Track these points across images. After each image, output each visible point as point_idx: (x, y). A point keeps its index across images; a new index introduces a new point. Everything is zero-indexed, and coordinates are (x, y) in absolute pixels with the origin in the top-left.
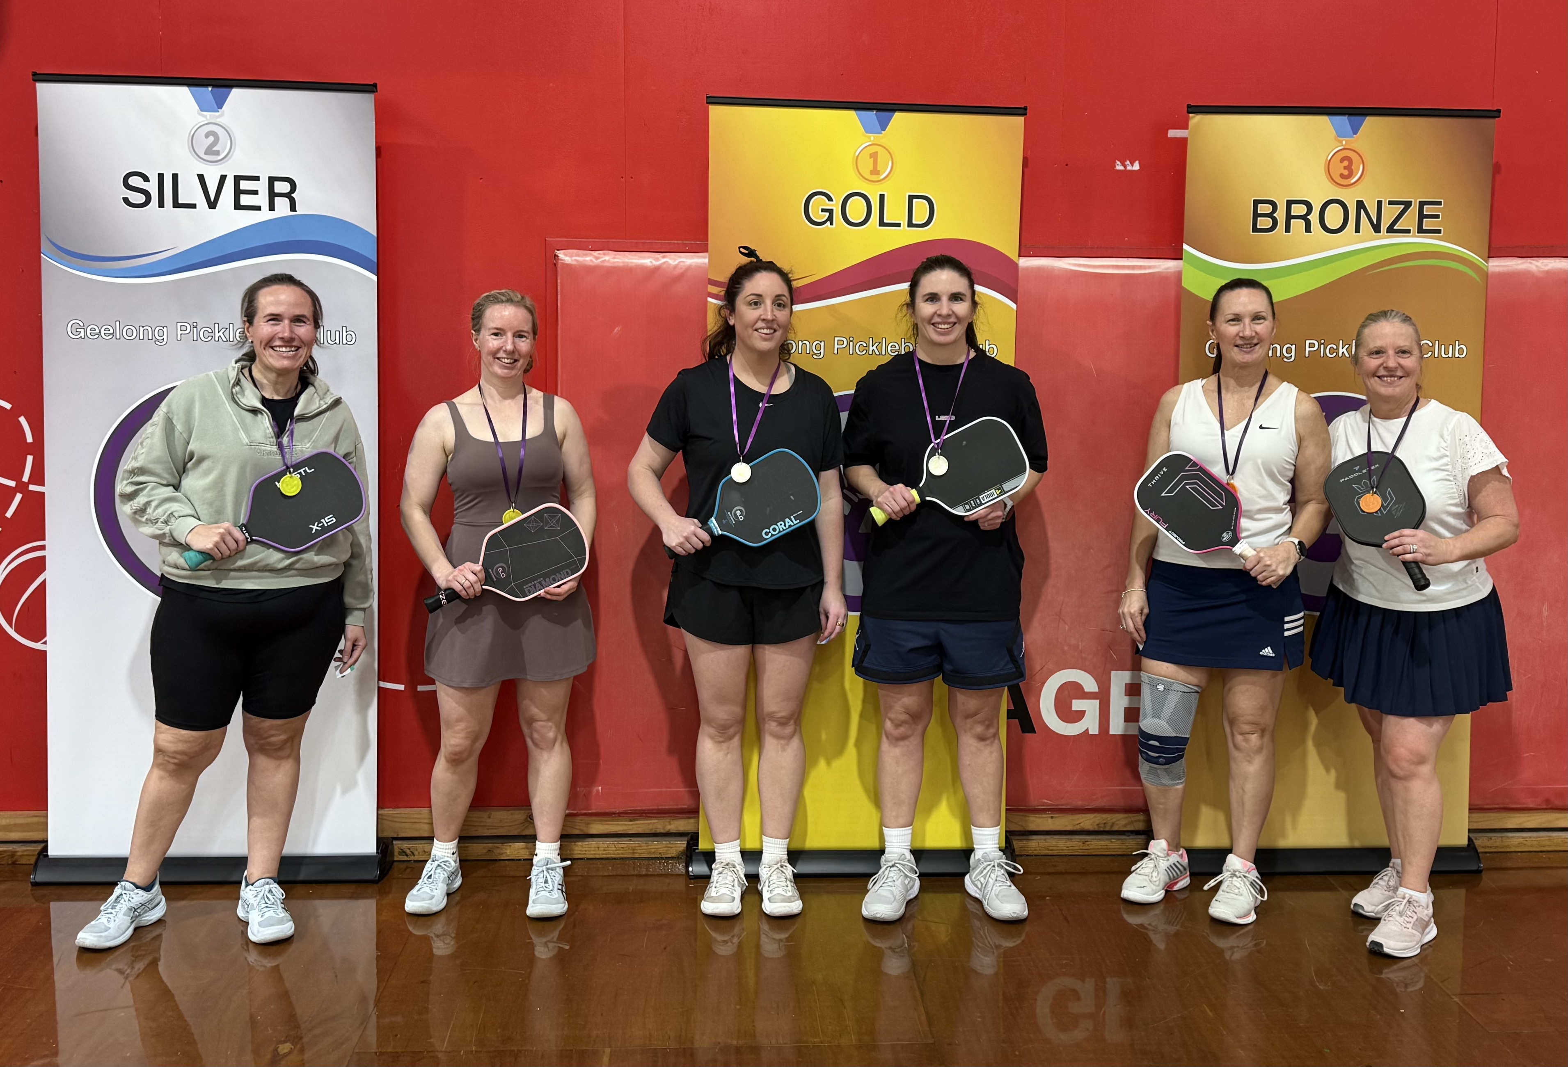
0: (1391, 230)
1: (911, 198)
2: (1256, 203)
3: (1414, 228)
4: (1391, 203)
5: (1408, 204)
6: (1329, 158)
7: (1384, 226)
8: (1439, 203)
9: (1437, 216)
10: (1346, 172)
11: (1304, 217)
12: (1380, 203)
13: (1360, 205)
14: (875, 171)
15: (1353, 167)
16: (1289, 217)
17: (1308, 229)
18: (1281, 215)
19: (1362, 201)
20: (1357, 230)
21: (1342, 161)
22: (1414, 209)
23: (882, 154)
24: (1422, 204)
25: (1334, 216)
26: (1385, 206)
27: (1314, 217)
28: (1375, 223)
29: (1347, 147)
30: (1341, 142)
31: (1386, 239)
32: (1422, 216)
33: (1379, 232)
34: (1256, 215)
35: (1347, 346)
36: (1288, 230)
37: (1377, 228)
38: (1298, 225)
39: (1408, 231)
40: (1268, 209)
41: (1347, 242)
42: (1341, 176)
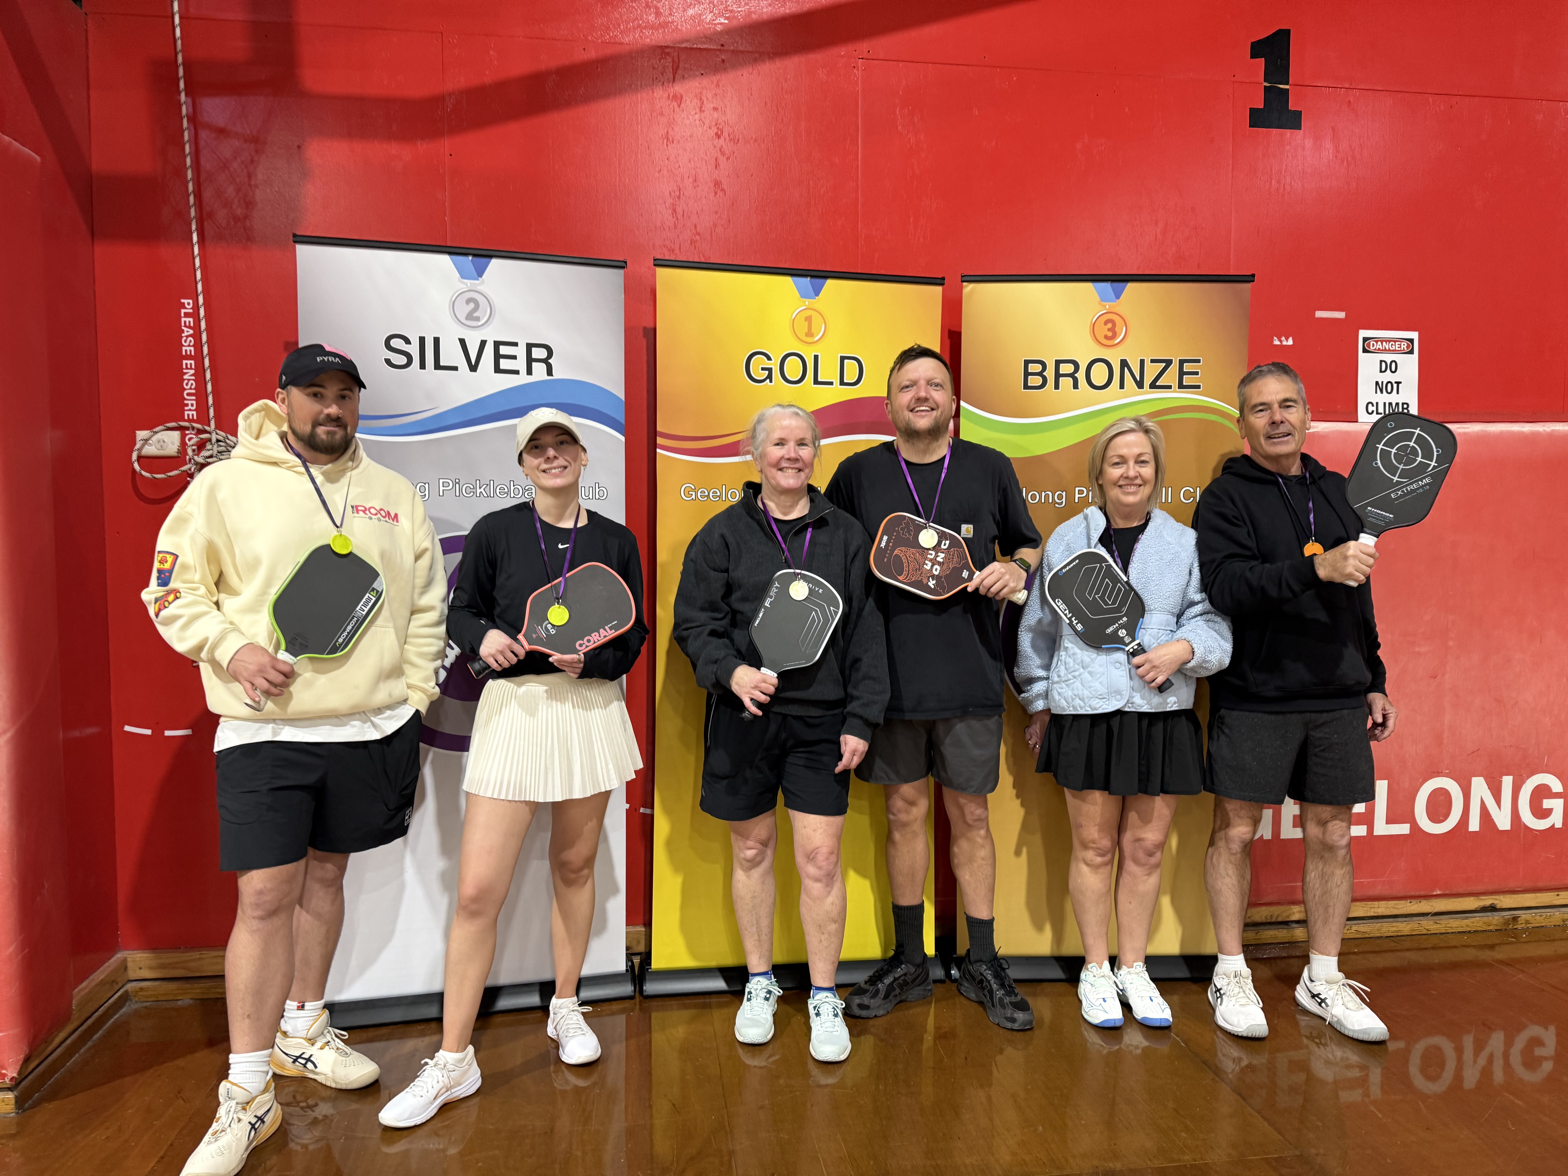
0: (1153, 386)
2: (1027, 363)
3: (1174, 384)
4: (1154, 361)
5: (1170, 363)
6: (1094, 321)
7: (1147, 382)
8: (1200, 361)
9: (1198, 373)
10: (1110, 334)
11: (1072, 375)
12: (1143, 362)
13: (1124, 364)
15: (1116, 329)
16: (1058, 375)
17: (1075, 385)
18: (1050, 373)
19: (1126, 360)
20: (1122, 386)
21: (1106, 323)
22: (1175, 367)
24: (1183, 363)
25: (1099, 374)
26: (1148, 364)
27: (1081, 375)
28: (1138, 379)
29: (1111, 310)
30: (1105, 306)
31: (1146, 394)
32: (1182, 373)
33: (1142, 388)
34: (1027, 374)
36: (1057, 386)
37: (1140, 384)
38: (1065, 381)
39: (1169, 387)
40: (1038, 368)
41: (1111, 398)
42: (1108, 338)
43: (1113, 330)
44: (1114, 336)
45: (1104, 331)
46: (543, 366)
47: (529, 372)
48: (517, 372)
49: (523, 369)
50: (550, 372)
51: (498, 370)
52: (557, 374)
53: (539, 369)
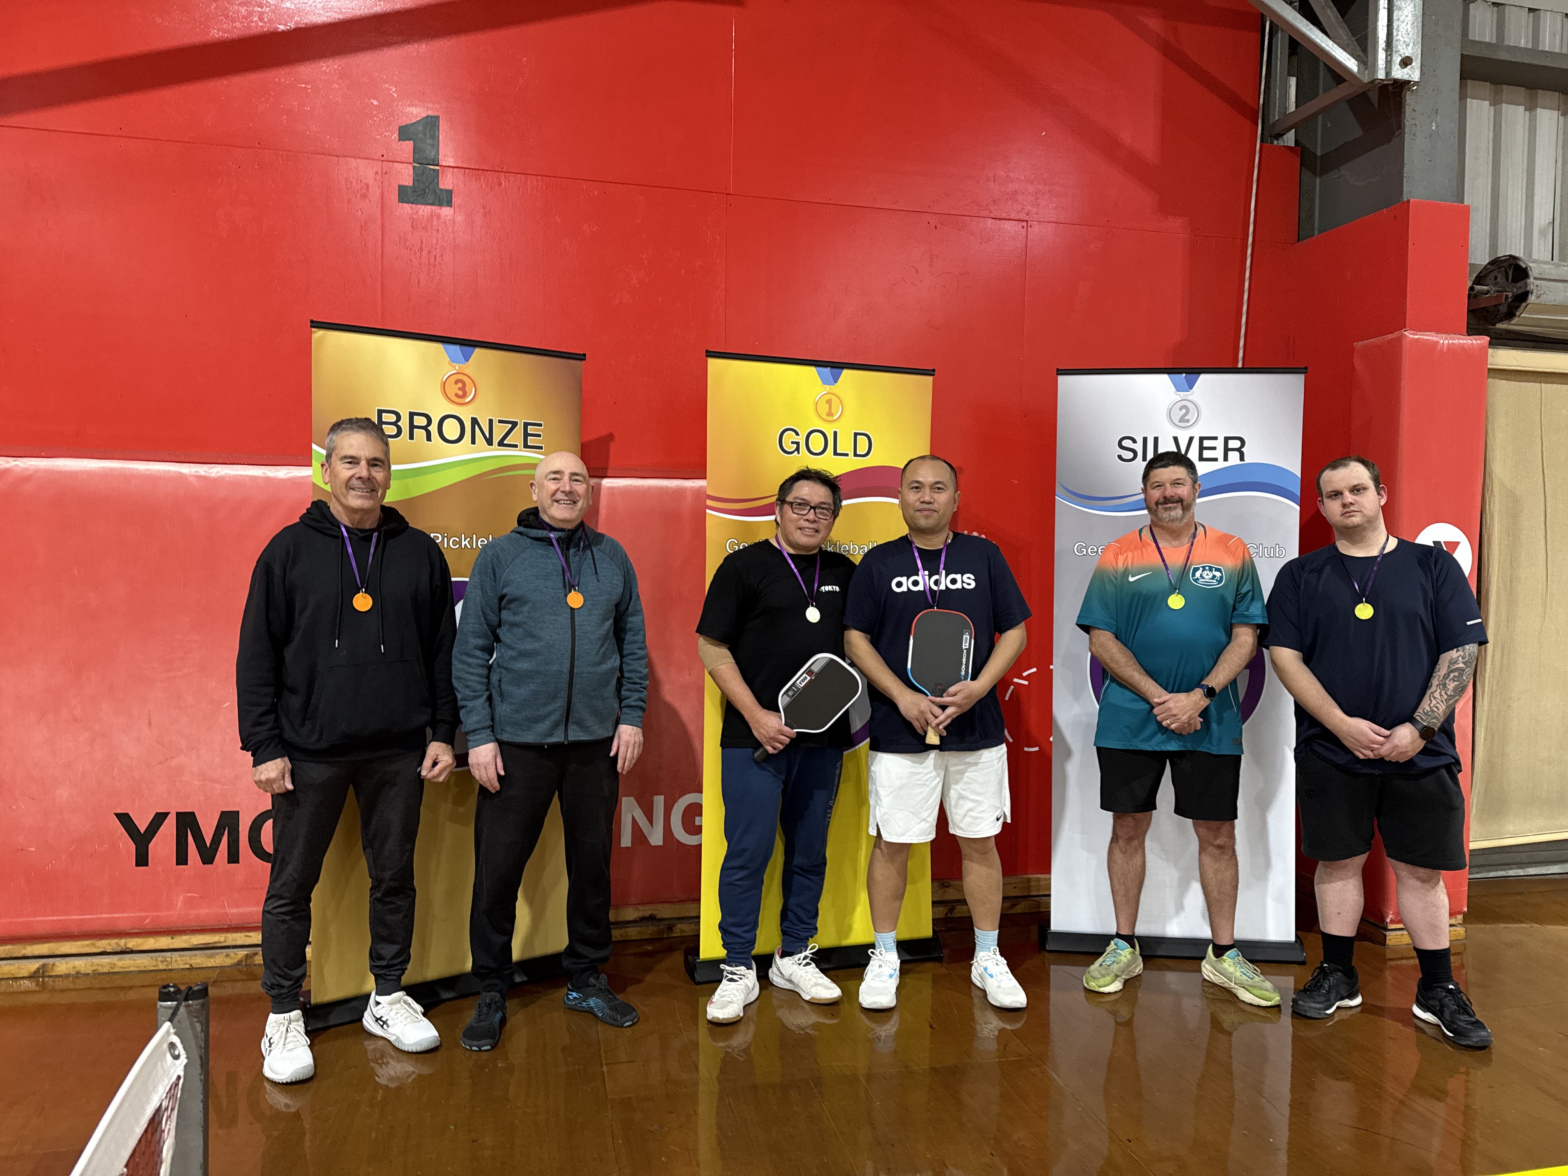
0: (501, 444)
2: (381, 412)
3: (521, 444)
4: (500, 421)
5: (514, 424)
6: (444, 380)
7: (496, 439)
8: (540, 425)
9: (539, 436)
10: (460, 393)
11: (425, 428)
12: (491, 421)
13: (474, 421)
15: (466, 389)
16: (412, 427)
17: (429, 438)
18: (404, 423)
19: (476, 418)
20: (473, 442)
21: (456, 382)
22: (520, 429)
24: (526, 425)
25: (451, 429)
26: (495, 424)
27: (433, 428)
28: (488, 437)
29: (461, 371)
31: (496, 451)
32: (526, 435)
33: (491, 444)
35: (469, 539)
36: (411, 437)
37: (490, 442)
38: (420, 434)
39: (516, 446)
41: (464, 452)
42: (457, 395)
43: (463, 389)
44: (465, 395)
45: (453, 389)
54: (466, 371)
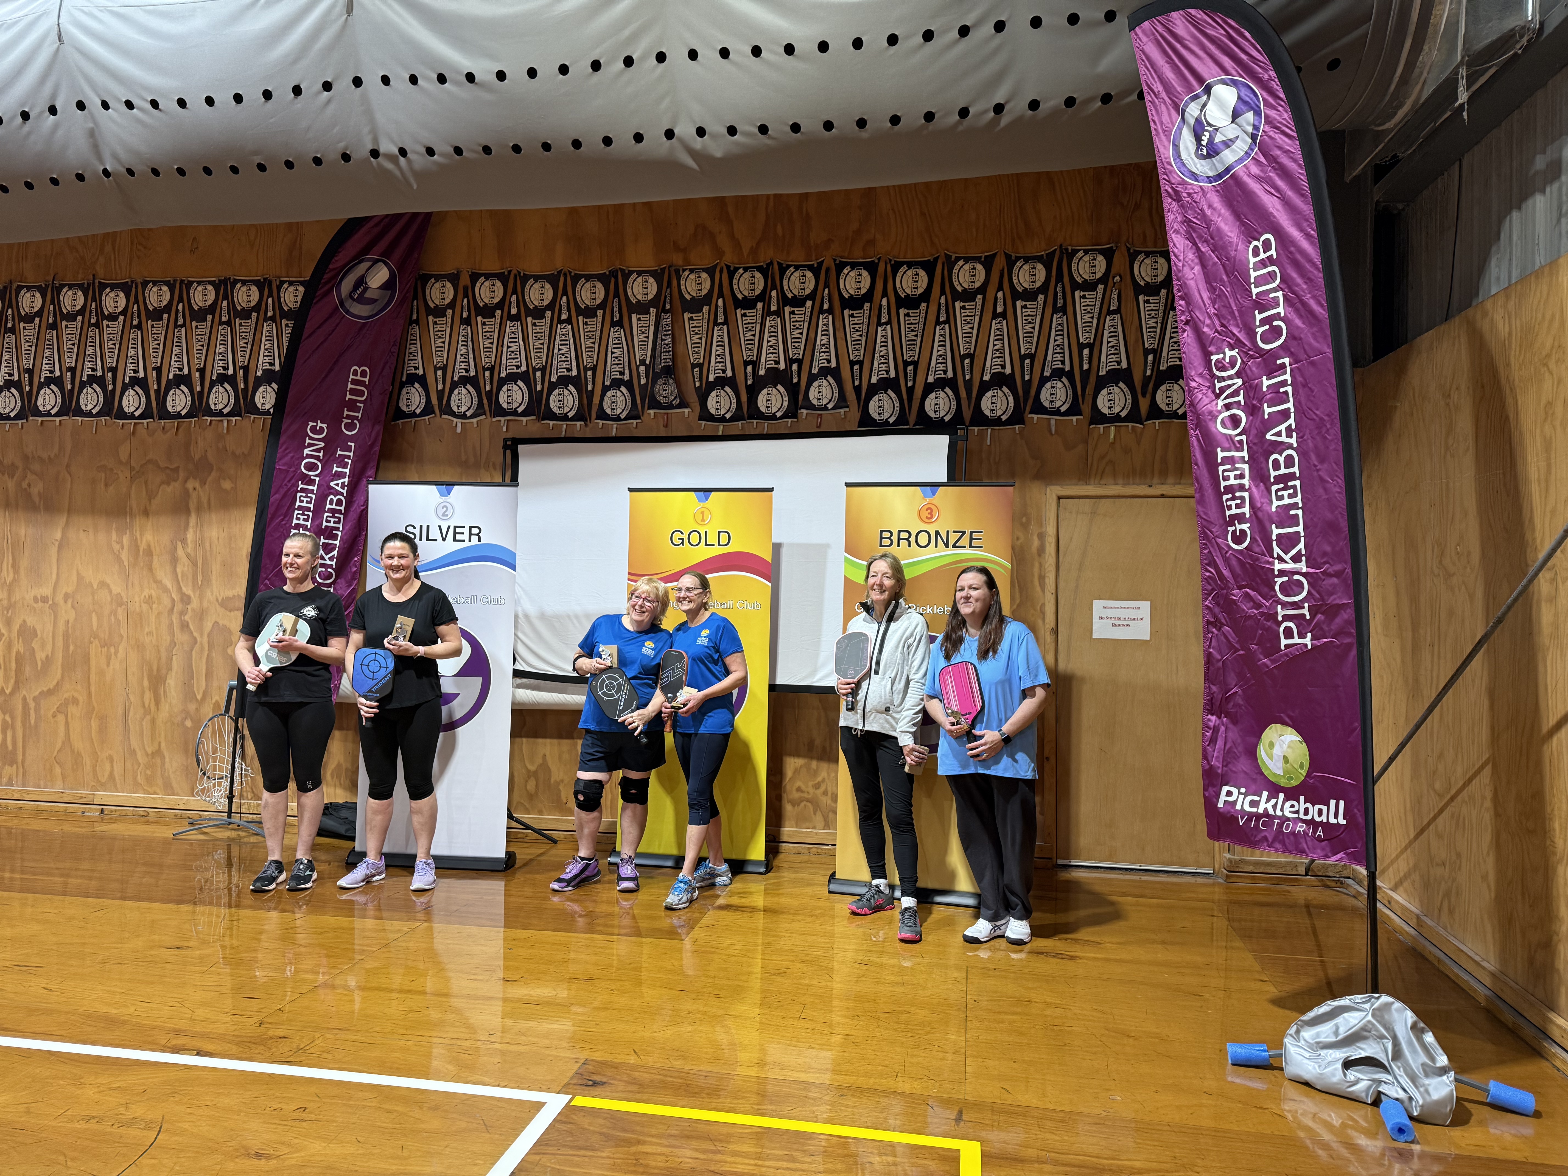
0: (954, 546)
1: (720, 532)
2: (881, 532)
3: (967, 545)
4: (954, 532)
5: (964, 533)
6: (920, 509)
7: (951, 544)
8: (981, 532)
9: (980, 539)
10: (929, 516)
11: (907, 539)
12: (948, 532)
13: (937, 533)
14: (703, 520)
15: (933, 512)
16: (899, 539)
17: (909, 546)
18: (895, 538)
19: (938, 531)
20: (936, 546)
21: (927, 510)
22: (967, 535)
23: (706, 513)
24: (971, 533)
25: (923, 539)
26: (951, 533)
27: (912, 539)
28: (946, 542)
29: (930, 502)
30: (927, 501)
31: (951, 551)
32: (971, 539)
33: (948, 547)
34: (881, 538)
35: (931, 607)
36: (899, 546)
37: (947, 545)
38: (904, 543)
39: (964, 547)
40: (888, 535)
41: (931, 552)
42: (927, 518)
43: (931, 513)
44: (932, 517)
45: (925, 514)
46: (477, 537)
47: (470, 540)
48: (464, 541)
49: (467, 539)
50: (479, 541)
51: (455, 540)
52: (483, 542)
53: (475, 539)
54: (933, 502)
